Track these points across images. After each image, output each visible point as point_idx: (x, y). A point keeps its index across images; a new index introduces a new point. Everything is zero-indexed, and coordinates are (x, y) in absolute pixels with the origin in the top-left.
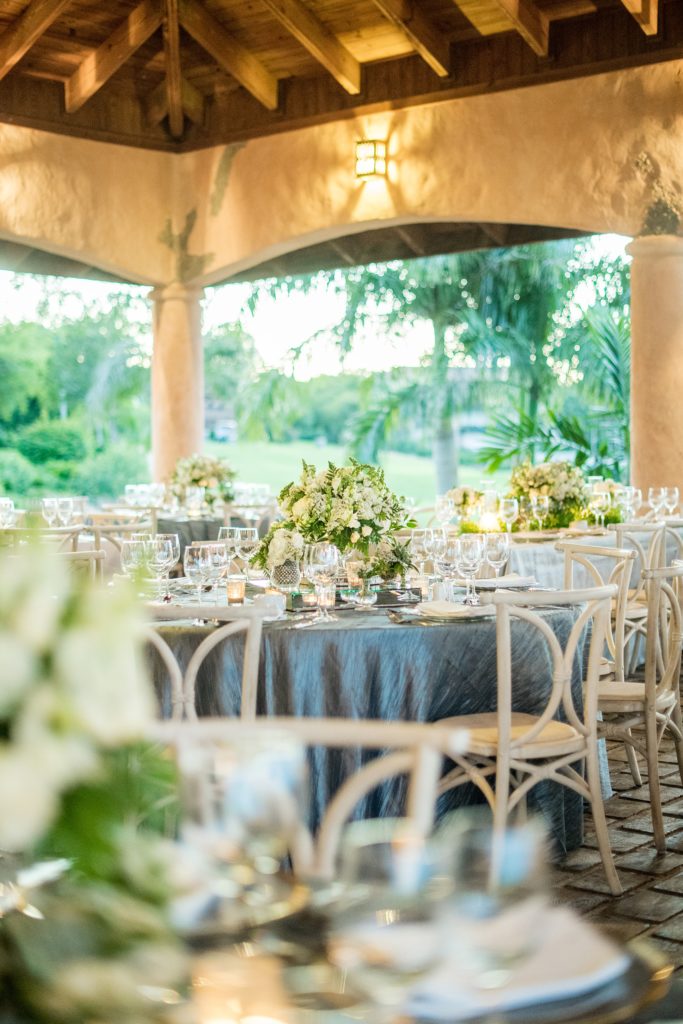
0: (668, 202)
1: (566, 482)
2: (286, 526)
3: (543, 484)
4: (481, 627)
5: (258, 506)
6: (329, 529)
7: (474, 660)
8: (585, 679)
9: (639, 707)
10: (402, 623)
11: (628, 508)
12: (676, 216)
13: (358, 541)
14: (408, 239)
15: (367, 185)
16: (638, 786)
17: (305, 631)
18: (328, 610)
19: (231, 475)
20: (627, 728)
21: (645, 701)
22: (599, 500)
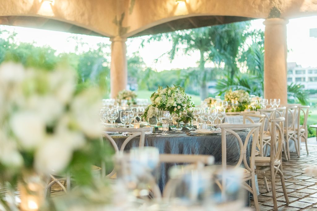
0: (277, 7)
1: (243, 97)
2: (153, 106)
3: (236, 97)
4: (216, 137)
5: (144, 106)
6: (167, 107)
7: (214, 148)
8: (250, 156)
9: (268, 164)
10: (190, 135)
11: (263, 106)
12: (279, 12)
13: (176, 111)
14: (192, 22)
15: (179, 4)
16: (268, 192)
17: (159, 137)
18: (167, 132)
19: (136, 96)
20: (264, 171)
21: (270, 162)
22: (254, 102)
